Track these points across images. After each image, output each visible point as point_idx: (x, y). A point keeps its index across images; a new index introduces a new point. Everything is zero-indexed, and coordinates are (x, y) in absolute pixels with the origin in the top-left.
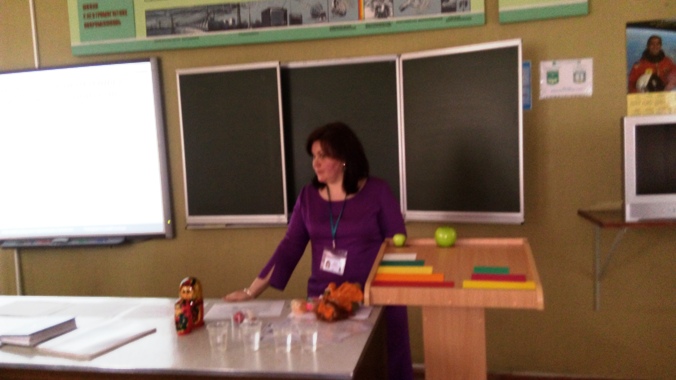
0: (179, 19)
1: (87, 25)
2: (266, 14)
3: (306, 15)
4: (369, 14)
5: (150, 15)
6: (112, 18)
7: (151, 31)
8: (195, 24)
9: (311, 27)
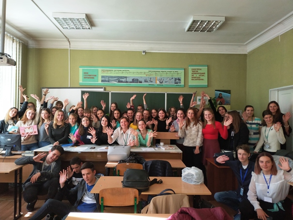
0: (110, 79)
1: (85, 78)
2: (133, 80)
3: (143, 81)
4: (158, 82)
5: (103, 77)
6: (92, 77)
7: (102, 81)
8: (115, 80)
9: (144, 84)
